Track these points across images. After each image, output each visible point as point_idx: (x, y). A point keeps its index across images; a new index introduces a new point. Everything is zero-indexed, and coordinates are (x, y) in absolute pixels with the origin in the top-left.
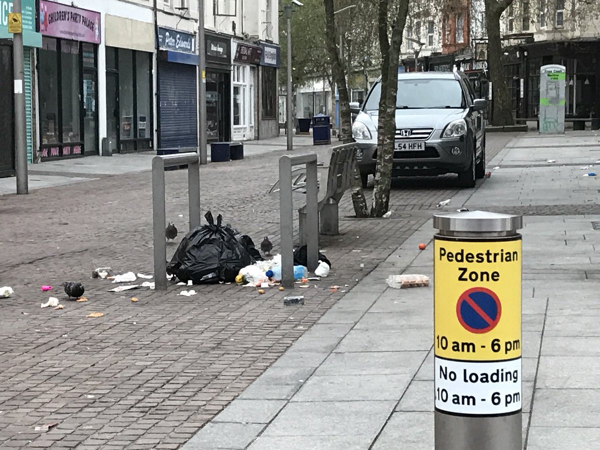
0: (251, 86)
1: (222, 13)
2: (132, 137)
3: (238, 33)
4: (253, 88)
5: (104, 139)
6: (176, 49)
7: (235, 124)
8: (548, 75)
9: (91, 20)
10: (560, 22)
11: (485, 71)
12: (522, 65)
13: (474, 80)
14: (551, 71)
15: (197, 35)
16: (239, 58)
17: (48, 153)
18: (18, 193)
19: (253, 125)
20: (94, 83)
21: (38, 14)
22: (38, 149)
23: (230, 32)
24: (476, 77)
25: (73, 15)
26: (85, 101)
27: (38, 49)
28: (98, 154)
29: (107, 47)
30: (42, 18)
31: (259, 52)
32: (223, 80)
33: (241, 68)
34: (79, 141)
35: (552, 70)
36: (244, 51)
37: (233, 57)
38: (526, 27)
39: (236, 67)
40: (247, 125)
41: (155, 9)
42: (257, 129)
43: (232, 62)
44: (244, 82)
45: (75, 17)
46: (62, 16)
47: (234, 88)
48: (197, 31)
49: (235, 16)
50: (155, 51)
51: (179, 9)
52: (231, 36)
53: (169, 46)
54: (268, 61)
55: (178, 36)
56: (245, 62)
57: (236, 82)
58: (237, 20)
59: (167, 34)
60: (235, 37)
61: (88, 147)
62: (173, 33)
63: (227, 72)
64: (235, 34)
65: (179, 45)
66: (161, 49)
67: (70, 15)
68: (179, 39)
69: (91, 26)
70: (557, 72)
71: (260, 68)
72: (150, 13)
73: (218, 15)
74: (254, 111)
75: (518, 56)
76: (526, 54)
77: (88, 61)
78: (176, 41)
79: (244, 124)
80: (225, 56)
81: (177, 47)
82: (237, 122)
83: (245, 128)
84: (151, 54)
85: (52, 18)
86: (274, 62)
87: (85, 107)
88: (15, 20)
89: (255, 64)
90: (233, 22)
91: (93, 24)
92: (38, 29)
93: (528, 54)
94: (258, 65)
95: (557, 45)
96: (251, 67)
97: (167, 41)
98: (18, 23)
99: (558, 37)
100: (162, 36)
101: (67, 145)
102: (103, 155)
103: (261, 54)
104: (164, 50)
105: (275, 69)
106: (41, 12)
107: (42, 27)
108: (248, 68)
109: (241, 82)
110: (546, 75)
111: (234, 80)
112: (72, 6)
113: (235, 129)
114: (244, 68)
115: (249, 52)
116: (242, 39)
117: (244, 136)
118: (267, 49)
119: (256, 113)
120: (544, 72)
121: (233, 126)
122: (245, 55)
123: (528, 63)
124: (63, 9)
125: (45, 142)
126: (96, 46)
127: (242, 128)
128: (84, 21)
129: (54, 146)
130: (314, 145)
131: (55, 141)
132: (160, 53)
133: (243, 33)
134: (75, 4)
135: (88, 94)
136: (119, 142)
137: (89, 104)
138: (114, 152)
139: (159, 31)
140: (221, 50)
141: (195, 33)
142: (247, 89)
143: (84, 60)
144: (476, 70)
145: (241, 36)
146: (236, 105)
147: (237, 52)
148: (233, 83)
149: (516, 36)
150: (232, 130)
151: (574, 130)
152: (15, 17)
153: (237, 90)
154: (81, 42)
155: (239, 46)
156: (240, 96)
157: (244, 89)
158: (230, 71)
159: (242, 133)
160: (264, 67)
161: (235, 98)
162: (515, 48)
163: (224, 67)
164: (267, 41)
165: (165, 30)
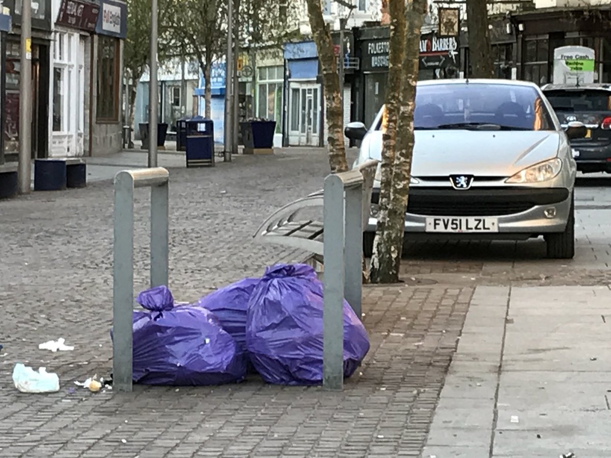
0: (80, 67)
4: (82, 71)
7: (54, 130)
8: (567, 63)
11: (453, 53)
12: (515, 45)
13: (435, 68)
14: (571, 57)
16: (64, 21)
19: (82, 130)
24: (437, 64)
31: (94, 11)
32: (38, 57)
33: (66, 37)
35: (573, 54)
36: (72, 9)
37: (54, 19)
39: (58, 35)
40: (73, 131)
42: (88, 138)
43: (53, 27)
44: (69, 59)
47: (55, 69)
54: (108, 26)
56: (76, 27)
57: (58, 61)
63: (46, 43)
70: (581, 58)
71: (96, 37)
74: (85, 109)
75: (508, 31)
76: (521, 27)
79: (69, 129)
80: (42, 17)
82: (57, 126)
83: (70, 137)
86: (116, 29)
89: (88, 31)
93: (524, 27)
94: (92, 33)
95: (571, 15)
96: (81, 36)
103: (97, 15)
105: (118, 39)
108: (76, 36)
109: (65, 61)
110: (564, 62)
111: (54, 57)
113: (54, 137)
114: (70, 37)
115: (79, 11)
117: (68, 150)
119: (88, 112)
120: (560, 57)
121: (51, 133)
122: (73, 16)
123: (524, 42)
127: (64, 136)
130: (188, 166)
140: (35, 6)
142: (74, 72)
144: (437, 52)
146: (57, 98)
147: (61, 10)
148: (53, 61)
150: (50, 139)
153: (58, 73)
156: (64, 84)
157: (70, 72)
158: (49, 41)
159: (65, 145)
160: (100, 35)
161: (56, 87)
162: (505, 18)
163: (40, 36)
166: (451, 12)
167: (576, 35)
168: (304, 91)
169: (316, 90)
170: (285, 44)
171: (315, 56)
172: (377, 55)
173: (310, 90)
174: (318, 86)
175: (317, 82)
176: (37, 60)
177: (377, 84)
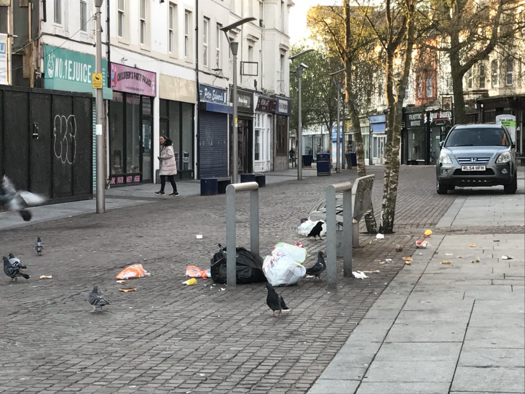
0: (268, 129)
1: (247, 74)
3: (259, 88)
4: (269, 131)
6: (212, 101)
7: (256, 159)
8: (502, 123)
9: (149, 78)
10: (510, 81)
11: (450, 119)
12: (479, 114)
13: (441, 126)
14: (504, 120)
15: (228, 90)
16: (260, 108)
17: (115, 181)
18: (97, 212)
19: (269, 160)
20: (150, 127)
21: (110, 74)
22: (108, 178)
23: (252, 88)
24: (442, 124)
26: (143, 141)
27: (109, 100)
28: (153, 182)
29: (161, 100)
30: (112, 77)
31: (274, 103)
32: (247, 125)
33: (261, 116)
34: (138, 172)
35: (505, 118)
36: (264, 102)
37: (255, 107)
38: (482, 85)
39: (257, 115)
40: (265, 160)
41: (197, 70)
42: (272, 163)
43: (254, 112)
44: (263, 126)
45: (137, 76)
46: (128, 75)
47: (256, 131)
48: (228, 87)
49: (257, 75)
50: (196, 102)
51: (215, 70)
52: (253, 91)
53: (207, 99)
54: (282, 110)
55: (214, 91)
56: (265, 111)
57: (257, 127)
58: (258, 79)
59: (206, 89)
60: (257, 92)
61: (146, 176)
62: (210, 89)
63: (251, 119)
64: (256, 89)
65: (215, 98)
66: (201, 101)
67: (133, 75)
68: (215, 93)
69: (148, 83)
70: (509, 120)
71: (275, 116)
72: (194, 73)
73: (244, 75)
74: (271, 149)
75: (476, 108)
76: (482, 106)
77: (146, 110)
78: (212, 95)
79: (263, 159)
80: (249, 107)
81: (213, 99)
82: (257, 158)
83: (264, 162)
84: (193, 105)
85: (120, 77)
86: (286, 111)
87: (143, 146)
88: (97, 78)
89: (272, 113)
90: (255, 80)
91: (151, 82)
92: (109, 86)
93: (484, 106)
94: (274, 113)
95: (507, 99)
96: (268, 115)
97: (205, 95)
98: (100, 80)
99: (508, 92)
100: (202, 91)
101: (130, 175)
102: (156, 183)
103: (276, 105)
104: (203, 101)
105: (286, 116)
106: (112, 73)
107: (112, 84)
108: (266, 115)
109: (261, 127)
110: (501, 122)
111: (255, 125)
112: (135, 68)
113: (256, 163)
114: (263, 115)
115: (267, 103)
116: (262, 93)
117: (263, 169)
118: (280, 101)
119: (272, 150)
120: (498, 120)
121: (254, 161)
122: (264, 106)
123: (484, 113)
124: (128, 70)
125: (113, 172)
126: (152, 98)
127: (261, 162)
128: (144, 80)
129: (120, 176)
130: (318, 176)
131: (120, 171)
132: (200, 104)
133: (262, 89)
134: (138, 66)
135: (146, 136)
137: (147, 144)
139: (199, 87)
140: (246, 102)
141: (227, 89)
142: (265, 132)
143: (144, 109)
144: (442, 118)
145: (261, 91)
146: (257, 145)
147: (258, 103)
148: (255, 128)
149: (475, 92)
150: (254, 164)
152: (97, 76)
154: (142, 96)
155: (260, 99)
156: (260, 138)
157: (263, 132)
158: (253, 118)
159: (261, 166)
160: (278, 115)
161: (256, 139)
162: (474, 101)
163: (248, 115)
164: (281, 95)
165: (204, 86)
166: (447, 99)
167: (509, 109)
168: (379, 138)
169: (385, 138)
170: (370, 116)
171: (384, 121)
172: (414, 120)
173: (382, 138)
174: (386, 136)
175: (385, 134)
176: (247, 127)
177: (414, 135)
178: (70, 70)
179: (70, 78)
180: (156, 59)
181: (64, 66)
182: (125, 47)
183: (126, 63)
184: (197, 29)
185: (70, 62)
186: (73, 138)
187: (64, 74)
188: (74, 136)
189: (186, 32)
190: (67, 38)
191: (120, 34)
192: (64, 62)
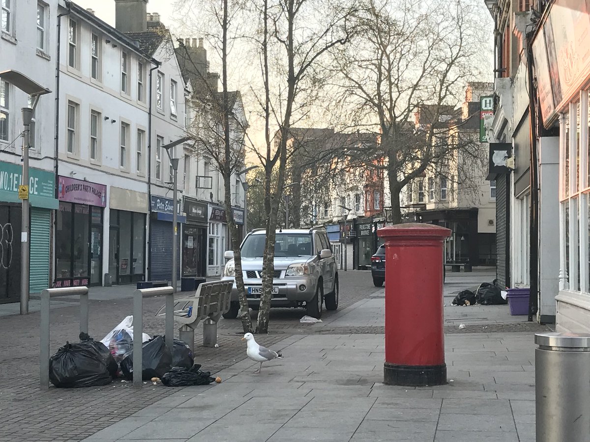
0: (223, 237)
1: (203, 187)
2: (128, 272)
3: (215, 200)
4: (224, 240)
5: (106, 275)
6: (165, 211)
7: (210, 264)
9: (99, 190)
10: (444, 196)
15: (182, 201)
16: (214, 217)
17: (61, 284)
18: (21, 314)
20: (99, 234)
21: (57, 186)
22: (53, 281)
23: (209, 199)
25: (85, 186)
26: (92, 247)
27: (56, 210)
28: (101, 285)
29: (111, 210)
30: (60, 189)
32: (201, 233)
33: (215, 225)
34: (87, 276)
36: (218, 213)
37: (209, 217)
38: (421, 199)
39: (211, 224)
40: (219, 265)
41: (149, 183)
43: (208, 221)
44: (217, 234)
45: (86, 188)
46: (76, 187)
47: (210, 239)
48: (182, 199)
49: (211, 188)
50: (148, 212)
51: (168, 183)
52: (207, 202)
53: (160, 209)
54: (237, 220)
55: (167, 202)
56: (220, 221)
57: (211, 235)
58: (214, 191)
59: (158, 200)
60: (212, 203)
61: (94, 280)
62: (163, 200)
63: (205, 228)
64: (212, 201)
65: (167, 208)
66: (153, 211)
67: (82, 187)
68: (168, 204)
69: (99, 195)
72: (146, 186)
73: (199, 188)
75: (416, 220)
76: (421, 218)
77: (95, 219)
78: (165, 206)
79: (217, 264)
80: (203, 217)
81: (166, 210)
82: (211, 262)
83: (218, 267)
84: (145, 214)
85: (68, 189)
86: (241, 221)
87: (92, 252)
88: (24, 190)
89: (226, 222)
90: (211, 193)
91: (101, 193)
92: (57, 197)
96: (223, 224)
97: (158, 206)
98: (26, 192)
99: (441, 206)
100: (154, 202)
101: (77, 278)
102: (105, 286)
103: (231, 215)
104: (155, 211)
106: (60, 185)
107: (60, 195)
108: (220, 225)
109: (215, 235)
111: (210, 233)
112: (85, 180)
113: (209, 267)
114: (217, 225)
115: (221, 214)
116: (218, 204)
117: (217, 273)
118: (235, 211)
122: (218, 216)
124: (76, 182)
125: (60, 276)
126: (102, 209)
127: (215, 267)
128: (94, 191)
129: (67, 279)
131: (68, 275)
132: (152, 214)
133: (218, 201)
134: (87, 179)
135: (95, 243)
136: (118, 277)
137: (96, 250)
138: (113, 283)
139: (151, 198)
140: (200, 212)
141: (180, 200)
142: (220, 239)
143: (93, 218)
146: (212, 251)
147: (212, 213)
148: (209, 236)
149: (414, 206)
150: (208, 269)
151: (452, 272)
152: (24, 188)
153: (212, 240)
154: (90, 206)
155: (214, 209)
156: (215, 245)
157: (217, 240)
158: (207, 226)
159: (215, 271)
161: (210, 246)
162: (414, 214)
163: (202, 224)
164: (236, 206)
165: (156, 198)
167: (443, 221)
168: (335, 245)
169: (339, 245)
170: (326, 226)
171: (339, 231)
172: (363, 230)
173: (337, 245)
174: (340, 244)
175: (339, 242)
176: (201, 235)
177: (364, 243)
178: (16, 182)
179: (15, 190)
180: (106, 173)
181: (9, 179)
182: (75, 162)
183: (75, 176)
184: (149, 147)
185: (16, 175)
186: (9, 244)
187: (9, 186)
188: (10, 243)
189: (139, 148)
190: (13, 154)
191: (70, 149)
192: (9, 176)
